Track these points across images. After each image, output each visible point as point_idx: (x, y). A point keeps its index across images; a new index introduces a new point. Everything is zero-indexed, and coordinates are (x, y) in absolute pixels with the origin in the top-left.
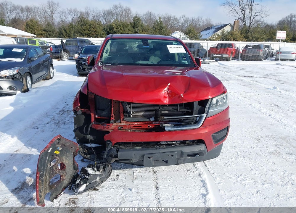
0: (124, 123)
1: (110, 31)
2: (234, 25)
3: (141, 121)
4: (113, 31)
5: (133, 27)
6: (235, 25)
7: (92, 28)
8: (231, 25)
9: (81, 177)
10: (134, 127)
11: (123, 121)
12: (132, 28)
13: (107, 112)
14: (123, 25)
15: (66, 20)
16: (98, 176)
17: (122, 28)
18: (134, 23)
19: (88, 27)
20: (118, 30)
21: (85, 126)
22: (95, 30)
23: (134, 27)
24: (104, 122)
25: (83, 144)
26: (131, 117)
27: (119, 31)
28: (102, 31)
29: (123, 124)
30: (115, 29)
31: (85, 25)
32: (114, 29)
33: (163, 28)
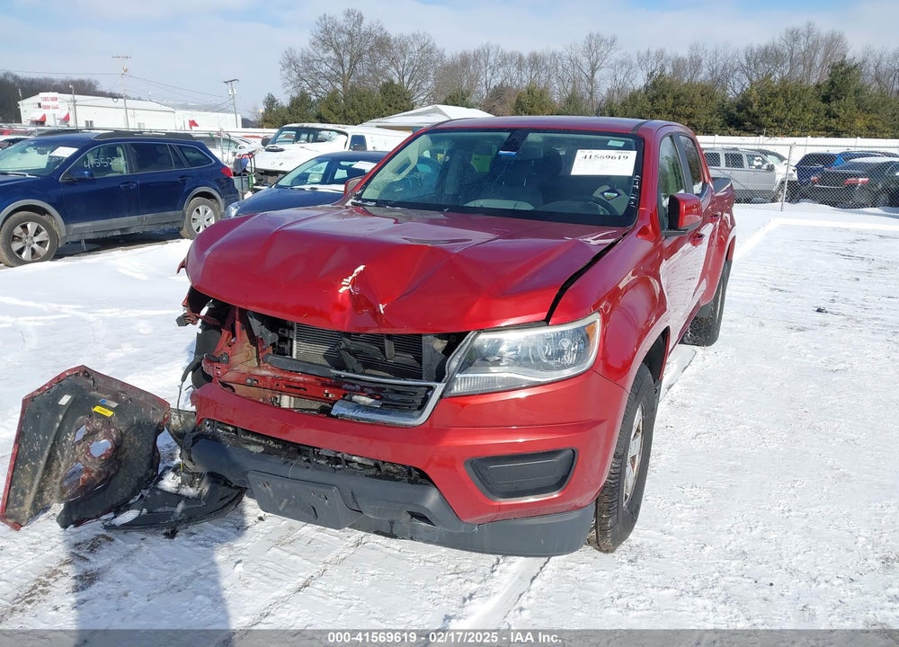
0: (267, 369)
1: (737, 114)
3: (313, 375)
4: (748, 113)
5: (823, 96)
7: (683, 105)
11: (266, 365)
12: (819, 102)
14: (786, 92)
15: (631, 86)
16: (182, 502)
17: (781, 102)
18: (832, 83)
19: (670, 102)
20: (765, 108)
22: (689, 111)
23: (826, 99)
26: (294, 357)
27: (767, 112)
28: (711, 114)
29: (264, 372)
30: (755, 108)
31: (664, 97)
32: (751, 107)
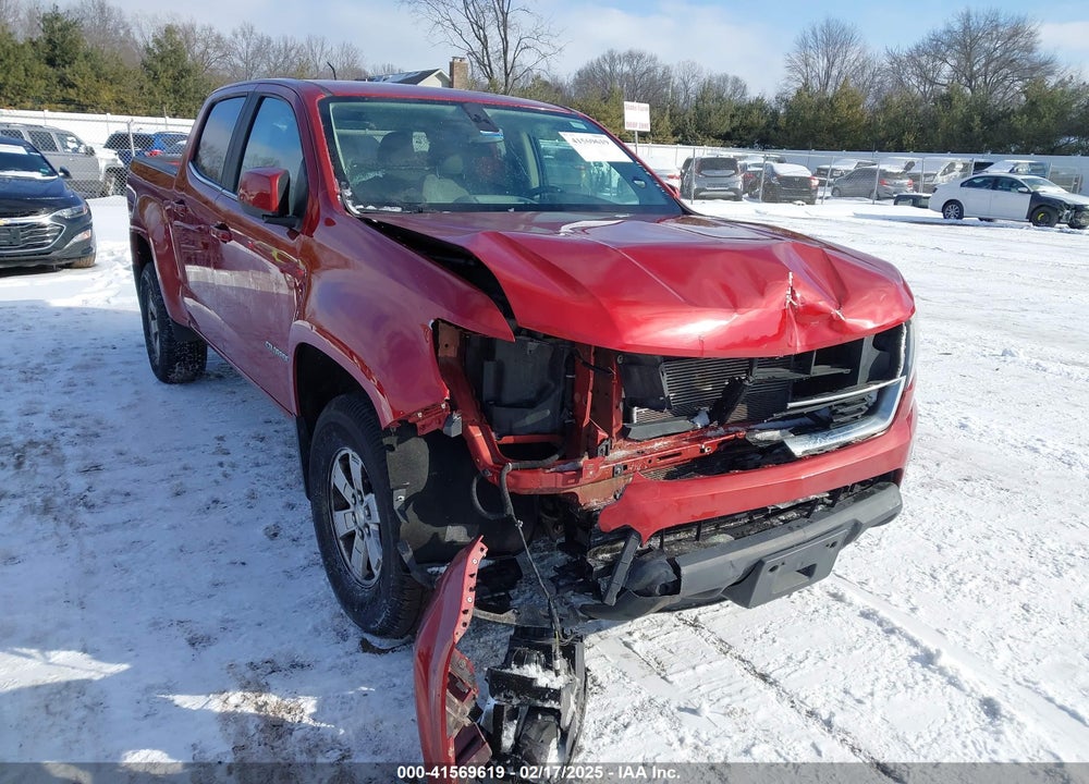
2: (451, 74)
3: (673, 434)
5: (46, 59)
6: (455, 77)
8: (440, 76)
9: (514, 714)
10: (660, 458)
12: (43, 66)
13: (549, 412)
18: (50, 41)
21: (475, 485)
23: (51, 62)
24: (557, 457)
25: (429, 570)
33: (188, 71)
